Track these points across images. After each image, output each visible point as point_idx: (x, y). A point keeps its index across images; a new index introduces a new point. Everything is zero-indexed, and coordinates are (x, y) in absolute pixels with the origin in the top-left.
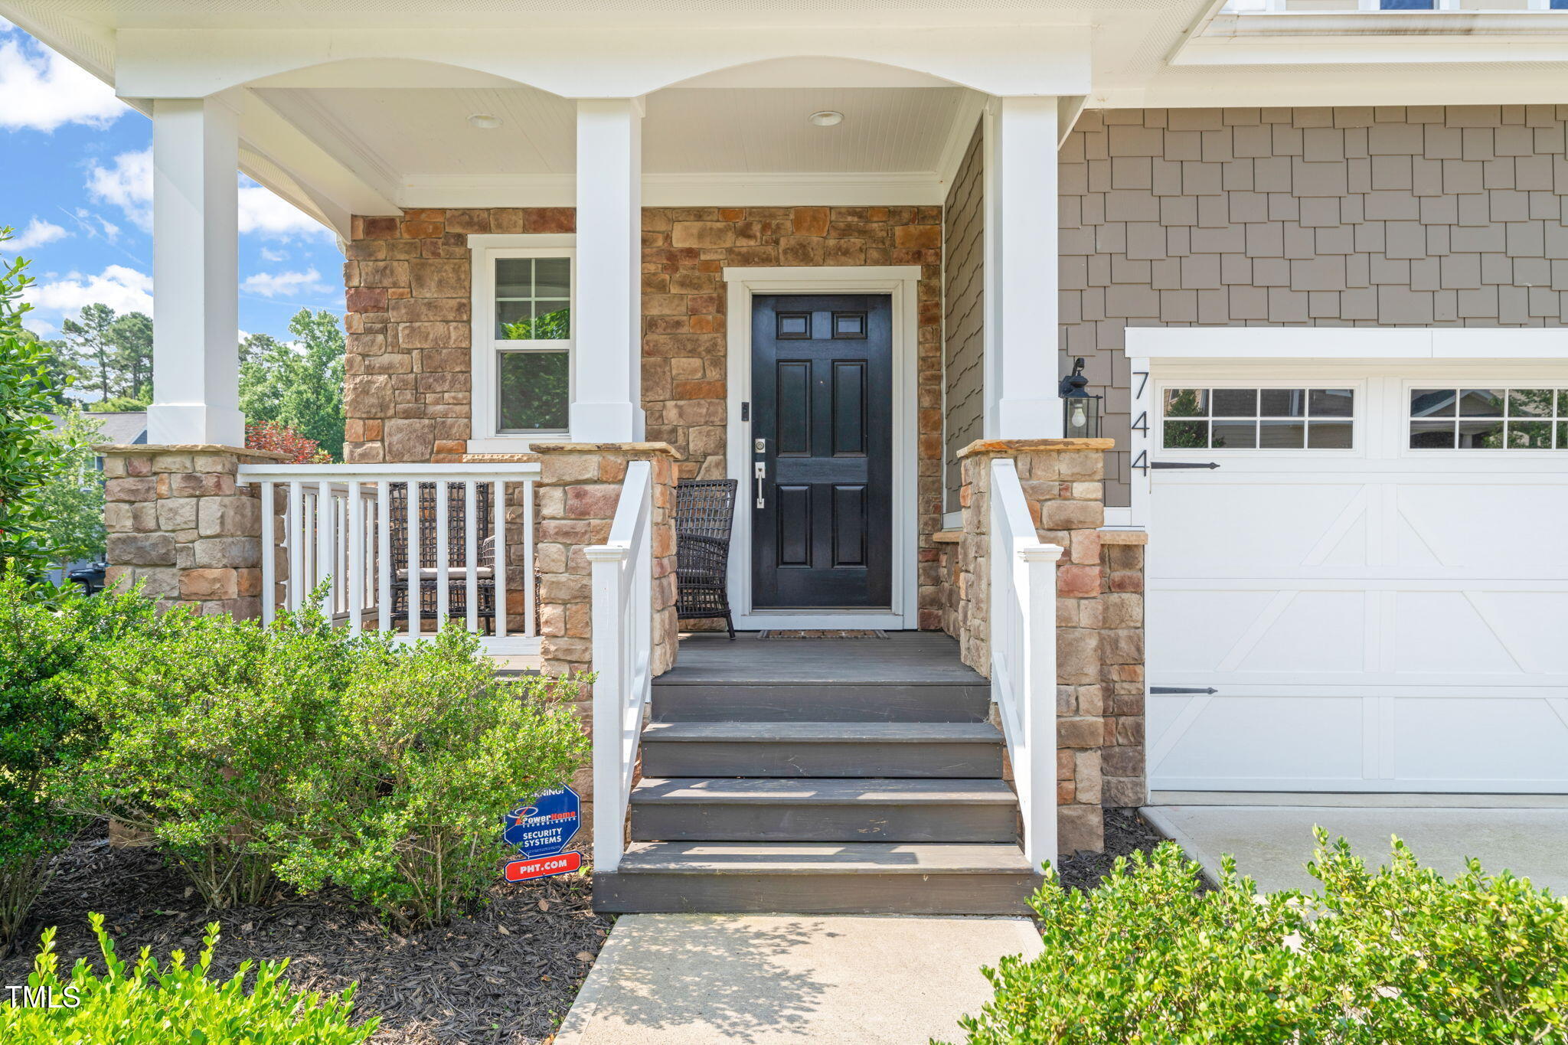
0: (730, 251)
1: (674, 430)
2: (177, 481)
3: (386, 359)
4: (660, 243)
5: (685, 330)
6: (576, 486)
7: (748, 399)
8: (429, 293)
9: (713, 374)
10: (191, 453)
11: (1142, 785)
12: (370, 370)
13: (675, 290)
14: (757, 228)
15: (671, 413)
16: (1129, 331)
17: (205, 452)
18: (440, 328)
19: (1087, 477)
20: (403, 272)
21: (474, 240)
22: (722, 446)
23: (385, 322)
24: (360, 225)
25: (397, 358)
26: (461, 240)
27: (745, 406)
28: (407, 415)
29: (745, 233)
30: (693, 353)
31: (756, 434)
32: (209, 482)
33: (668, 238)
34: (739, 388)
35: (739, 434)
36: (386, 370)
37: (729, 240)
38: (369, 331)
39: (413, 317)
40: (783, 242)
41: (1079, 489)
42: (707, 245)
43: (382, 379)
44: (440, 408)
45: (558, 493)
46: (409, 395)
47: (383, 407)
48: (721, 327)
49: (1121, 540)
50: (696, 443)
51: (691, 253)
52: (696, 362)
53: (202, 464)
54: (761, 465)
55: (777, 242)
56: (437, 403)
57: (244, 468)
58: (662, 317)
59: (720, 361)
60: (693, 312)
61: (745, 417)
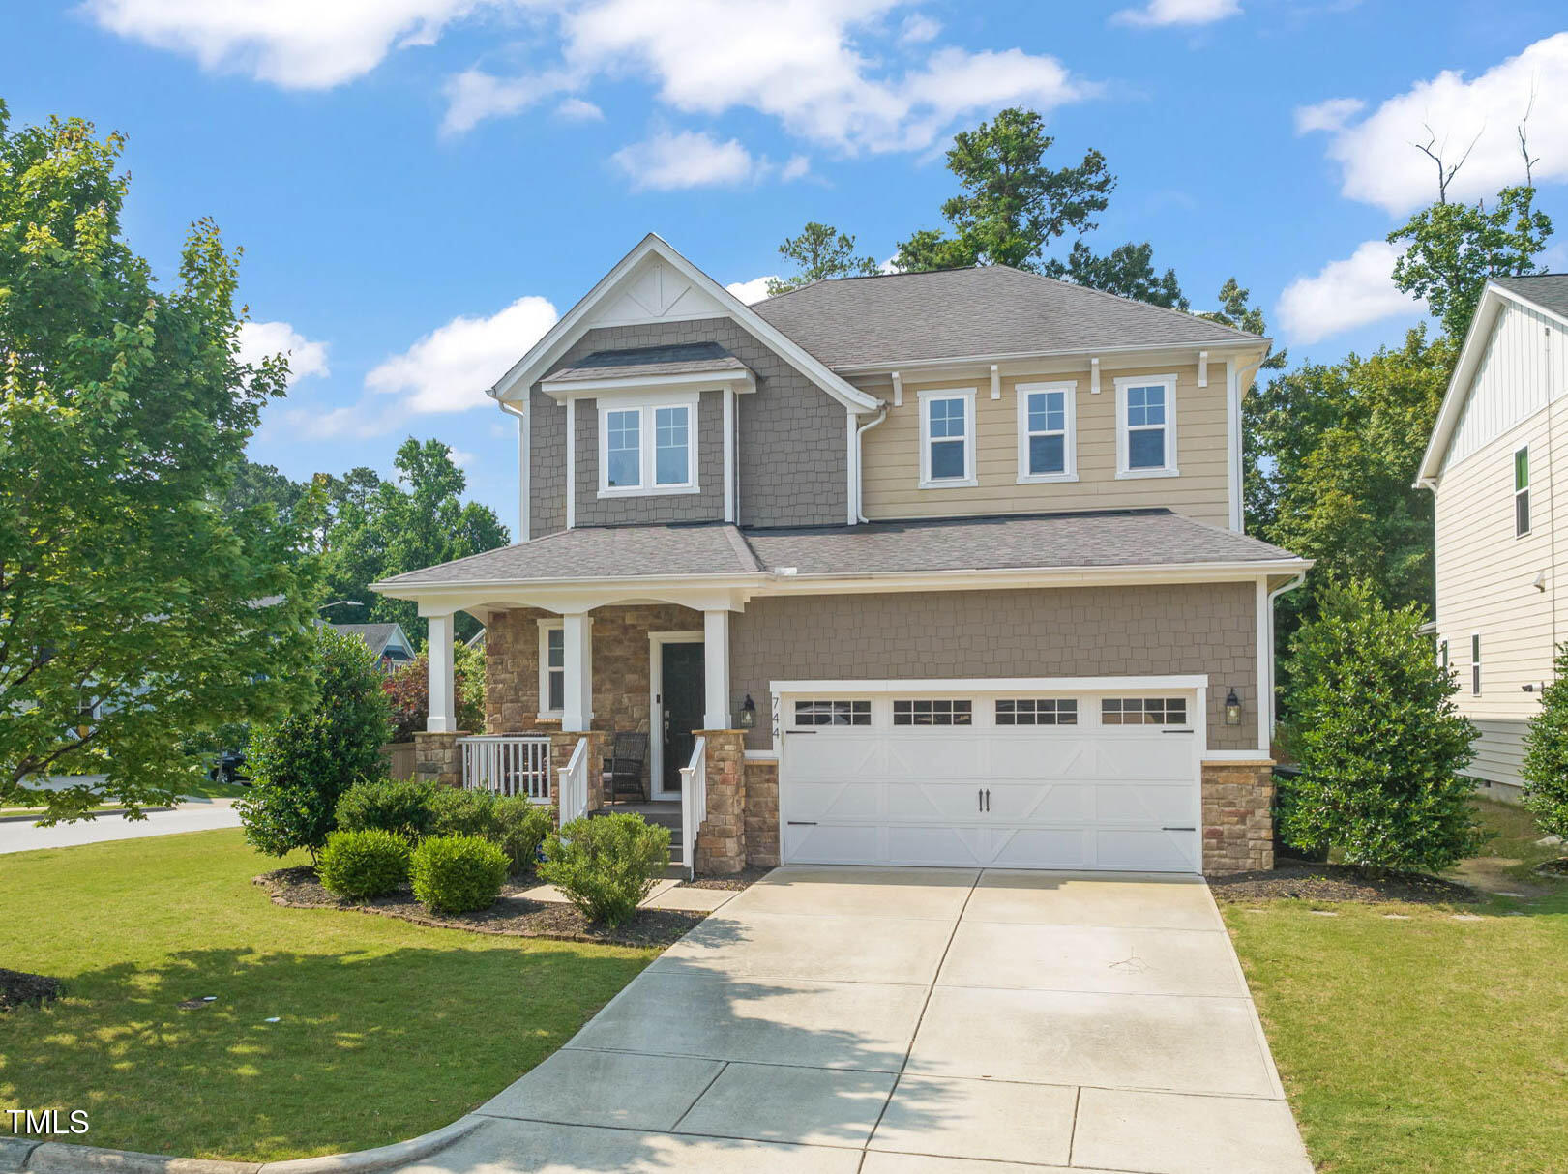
0: (650, 625)
1: (627, 708)
2: (438, 744)
3: (503, 676)
4: (620, 621)
5: (631, 662)
6: (563, 746)
7: (659, 693)
8: (521, 646)
9: (644, 682)
10: (442, 735)
11: (778, 859)
12: (496, 682)
13: (626, 643)
14: (662, 615)
15: (625, 701)
16: (772, 683)
17: (447, 735)
18: (525, 662)
19: (730, 743)
20: (509, 638)
21: (540, 622)
22: (648, 716)
23: (503, 659)
24: (491, 616)
25: (508, 676)
26: (534, 622)
27: (658, 696)
28: (512, 702)
29: (657, 617)
30: (635, 672)
31: (664, 709)
32: (447, 745)
33: (624, 620)
34: (655, 688)
35: (656, 710)
36: (502, 681)
37: (651, 620)
38: (495, 664)
39: (514, 657)
40: (675, 620)
41: (726, 747)
42: (641, 622)
43: (501, 685)
44: (525, 698)
45: (557, 749)
46: (512, 693)
47: (501, 698)
48: (648, 659)
49: (766, 763)
50: (636, 714)
51: (634, 626)
52: (636, 677)
53: (445, 739)
54: (667, 723)
55: (671, 620)
56: (525, 695)
57: (458, 739)
58: (621, 656)
59: (647, 677)
60: (635, 653)
61: (658, 701)
